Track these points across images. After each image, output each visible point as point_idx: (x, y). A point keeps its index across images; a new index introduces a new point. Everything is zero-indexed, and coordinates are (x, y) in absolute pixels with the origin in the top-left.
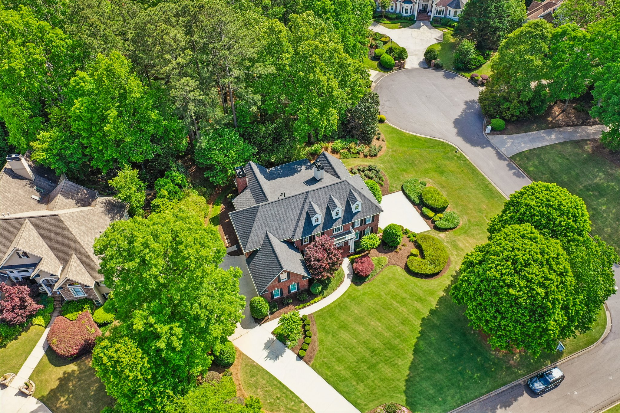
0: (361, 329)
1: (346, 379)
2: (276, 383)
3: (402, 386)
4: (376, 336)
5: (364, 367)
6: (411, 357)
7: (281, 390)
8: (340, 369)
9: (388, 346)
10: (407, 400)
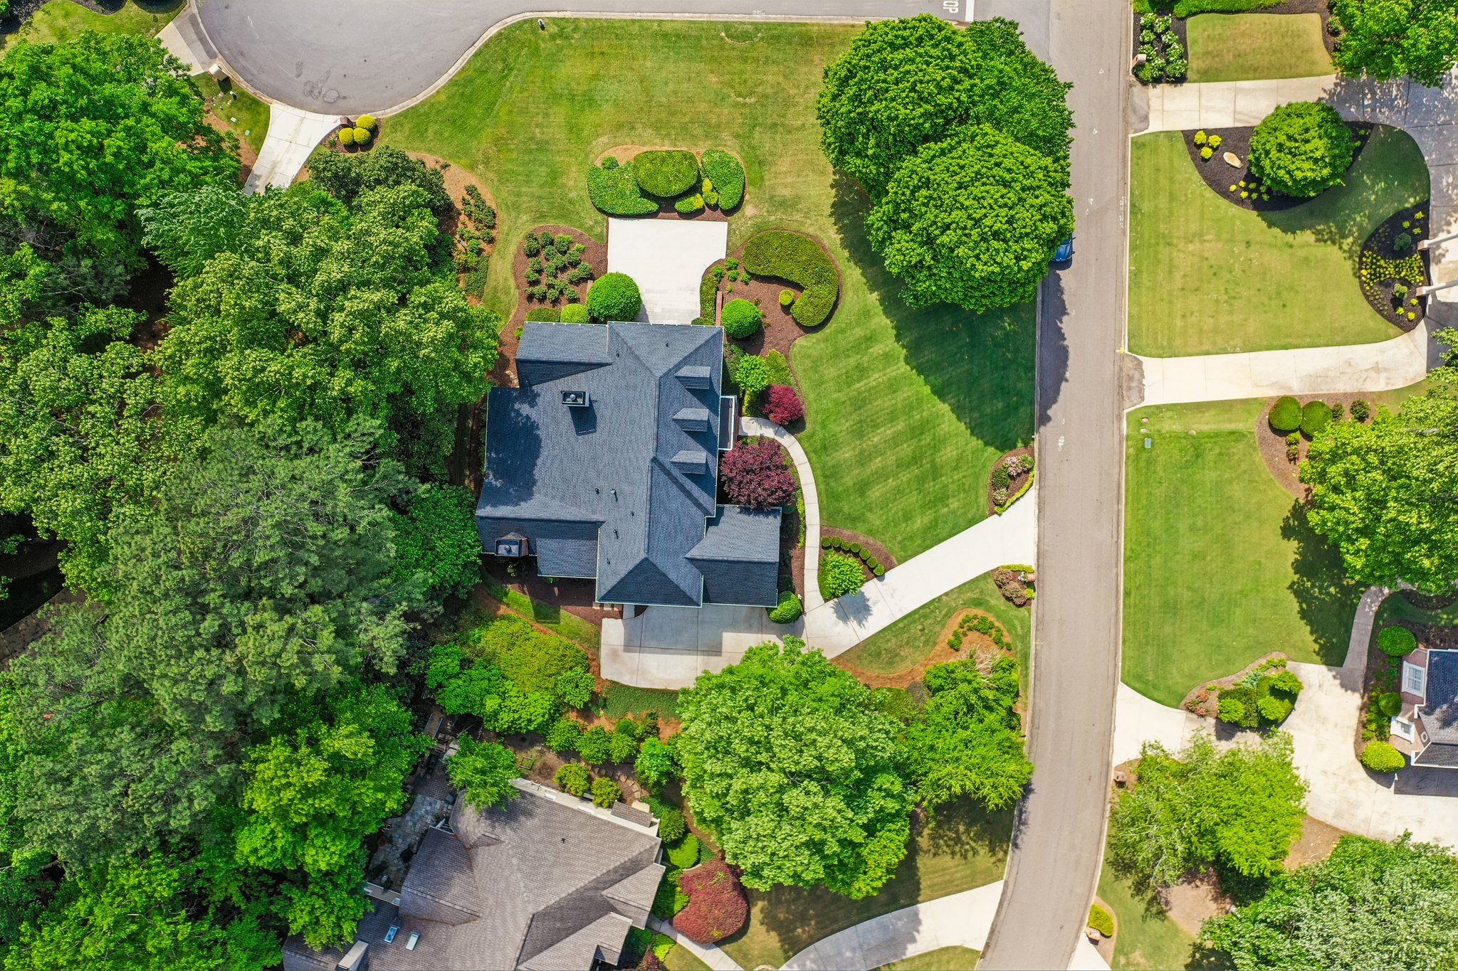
0: (877, 463)
1: (936, 520)
2: (901, 625)
3: (976, 443)
4: (896, 445)
5: (930, 486)
6: (944, 408)
7: (914, 622)
8: (919, 522)
9: (917, 432)
10: (997, 448)
